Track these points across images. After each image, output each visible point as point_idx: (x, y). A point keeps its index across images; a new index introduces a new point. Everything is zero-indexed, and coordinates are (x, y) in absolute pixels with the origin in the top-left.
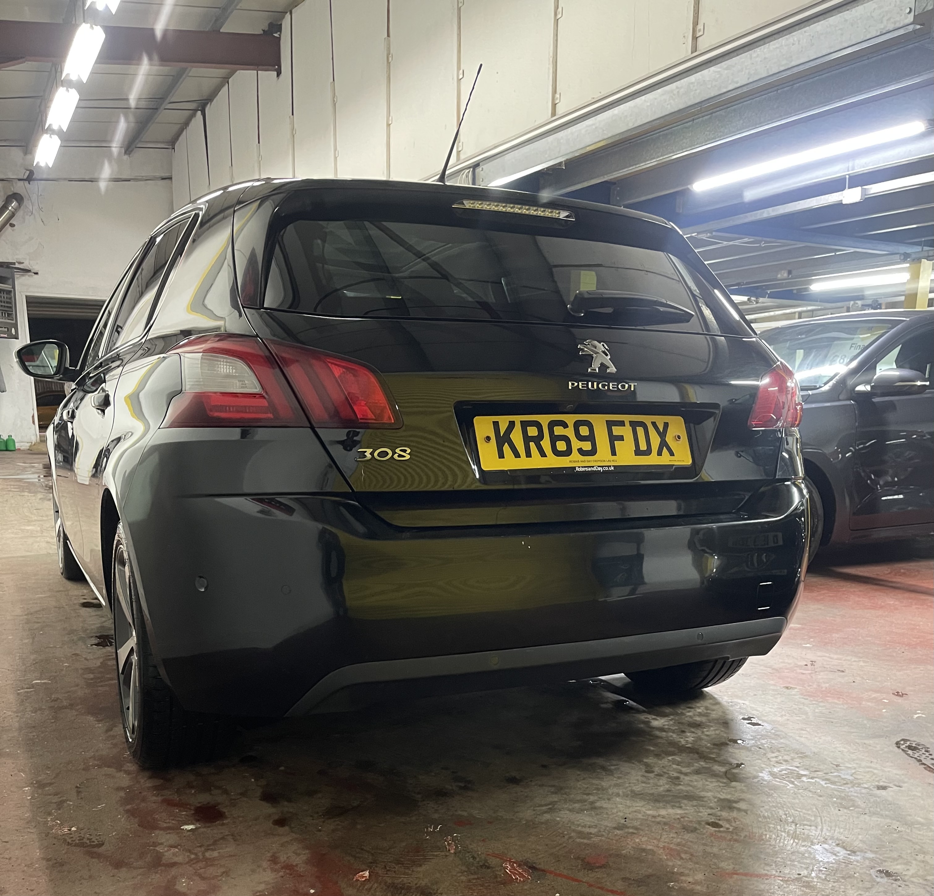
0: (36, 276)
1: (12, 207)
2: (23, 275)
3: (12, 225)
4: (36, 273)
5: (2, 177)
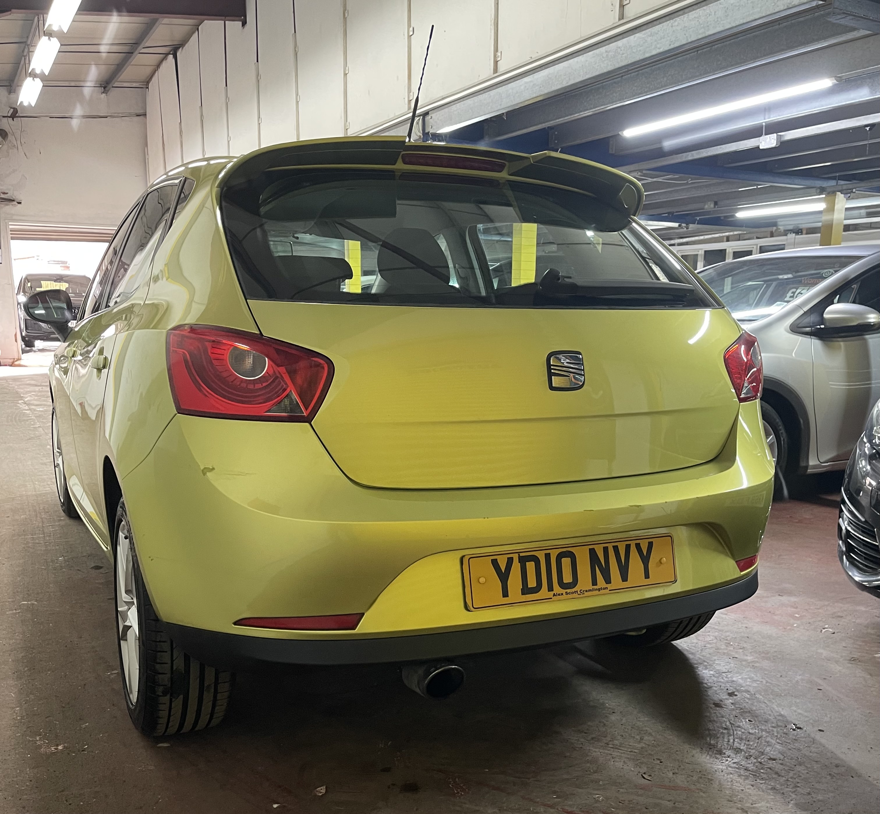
2: (7, 205)
4: (20, 203)
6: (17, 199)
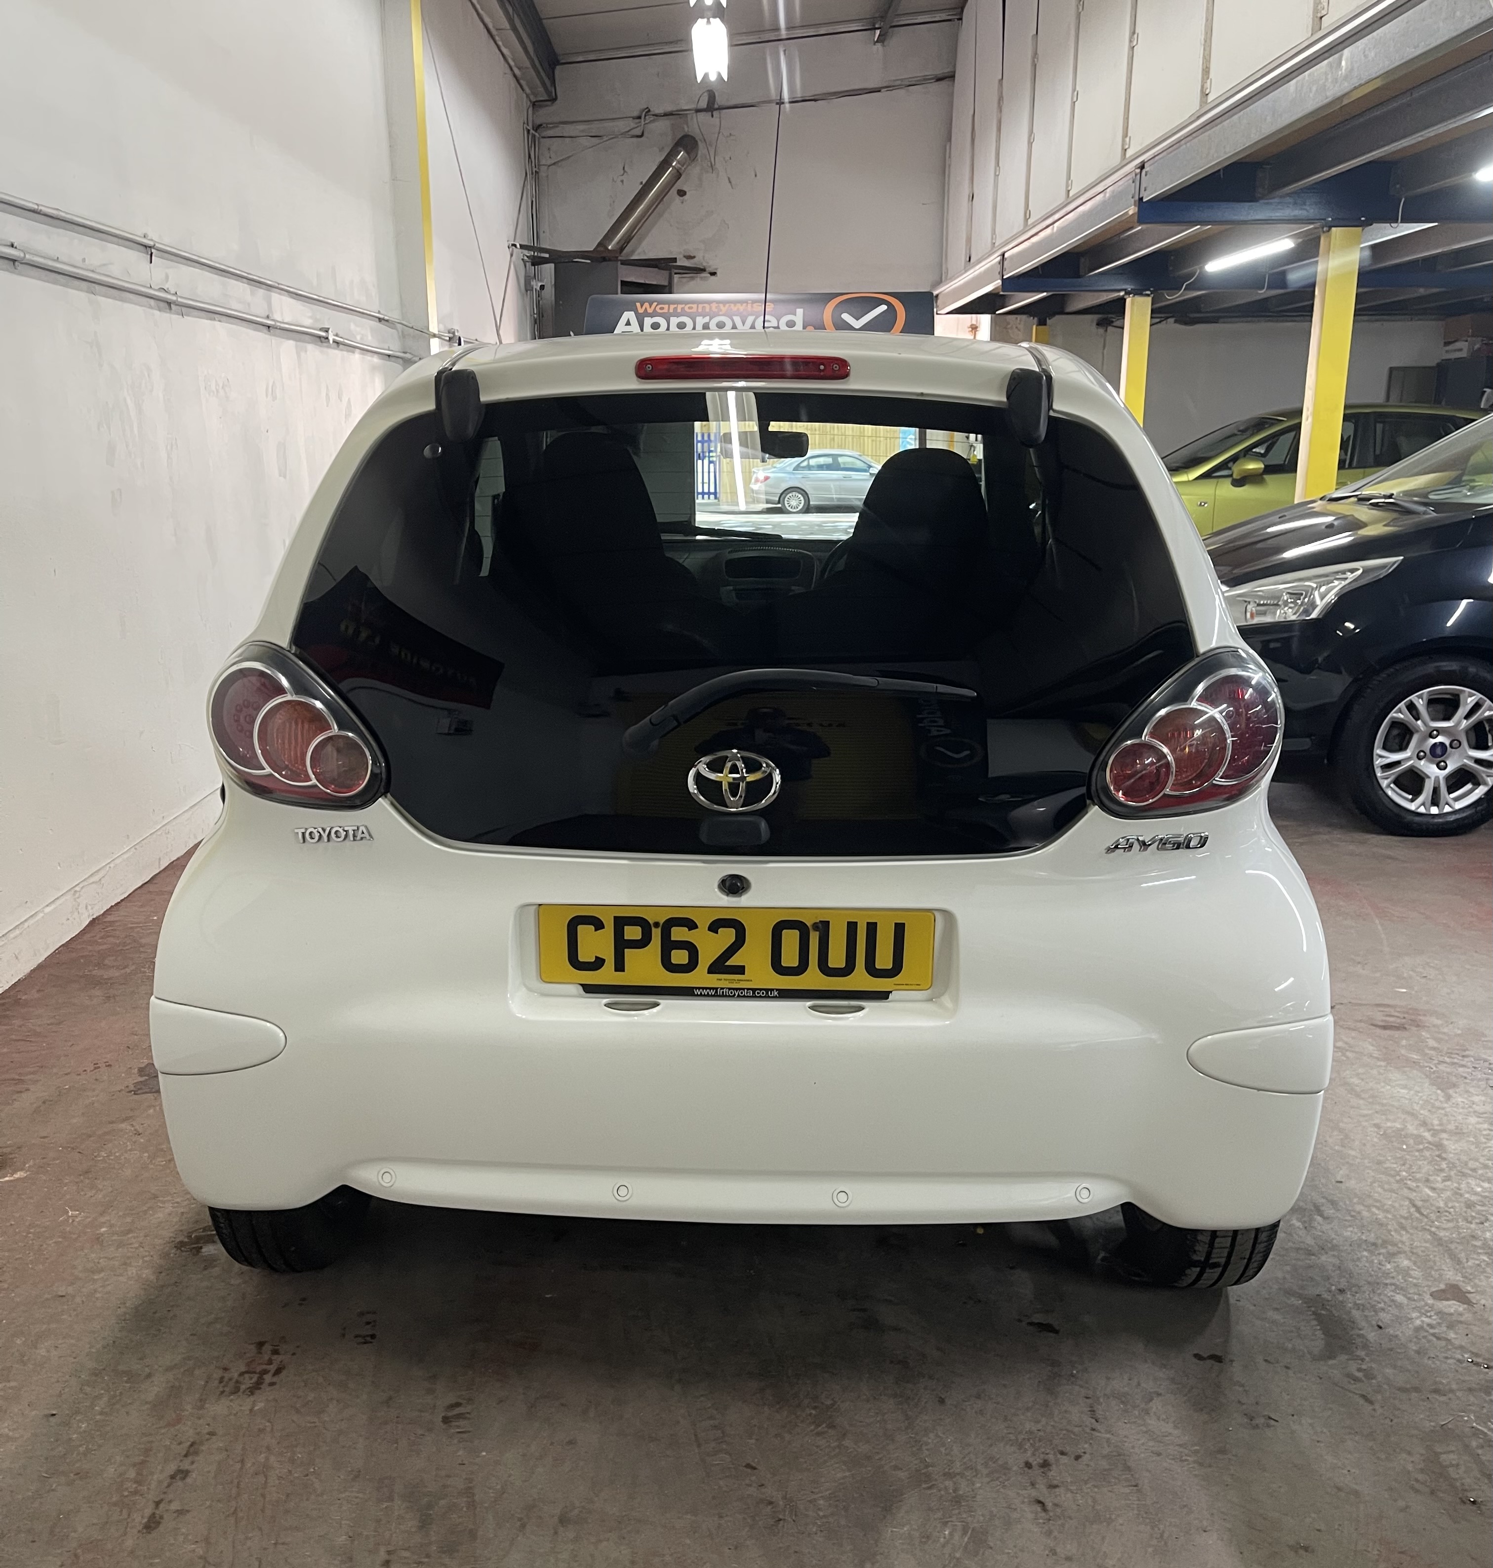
0: (713, 277)
1: (678, 162)
2: (692, 278)
3: (682, 193)
4: (713, 274)
5: (669, 108)
6: (710, 267)
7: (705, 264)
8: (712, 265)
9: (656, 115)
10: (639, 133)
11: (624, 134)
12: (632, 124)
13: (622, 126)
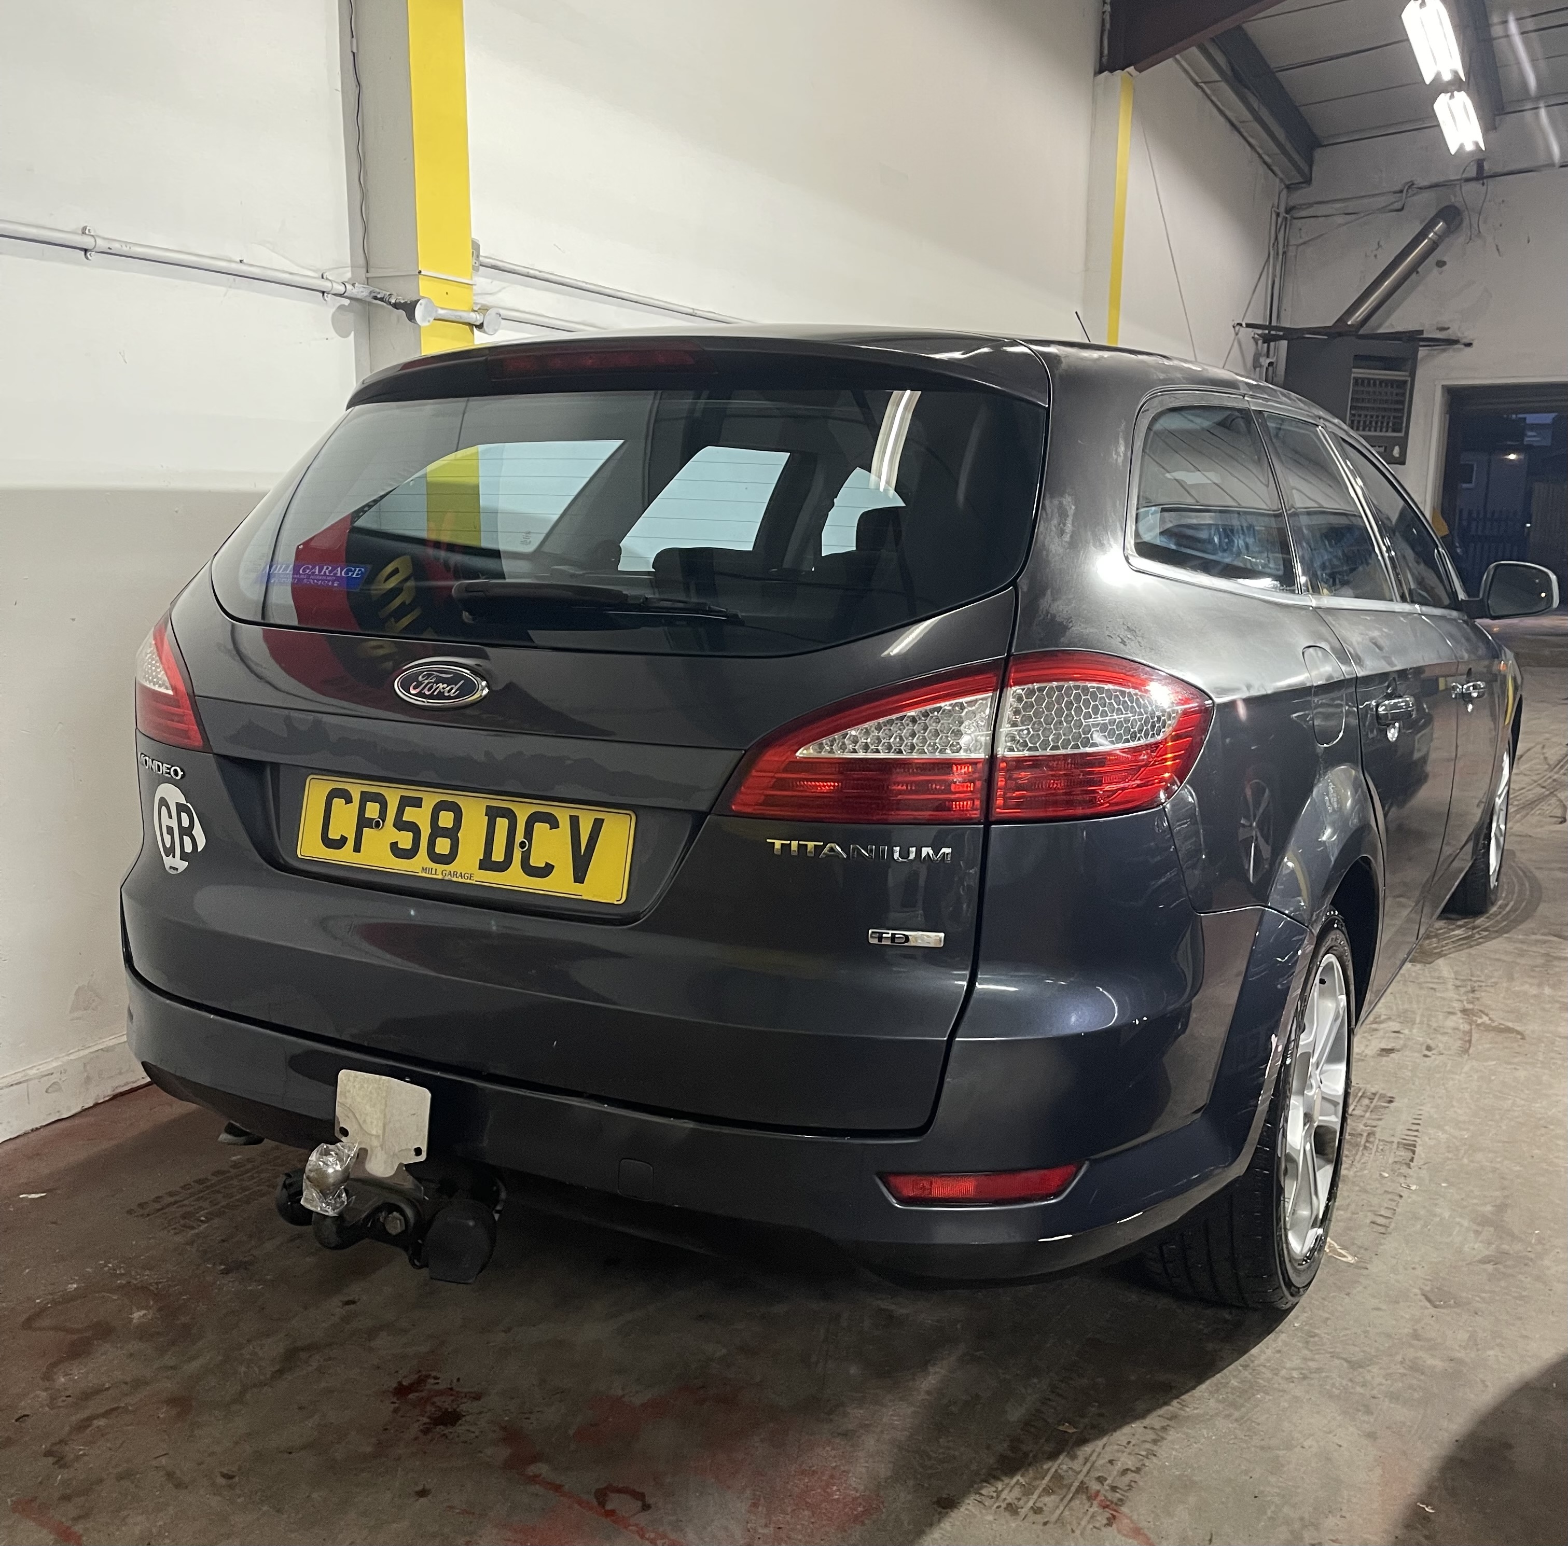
0: (1468, 349)
1: (1435, 233)
2: (1444, 350)
3: (1441, 264)
4: (1469, 345)
5: (1435, 180)
6: (1466, 337)
7: (1460, 335)
8: (1467, 336)
9: (1420, 188)
10: (1400, 207)
11: (1383, 210)
12: (1392, 198)
13: (1382, 201)
